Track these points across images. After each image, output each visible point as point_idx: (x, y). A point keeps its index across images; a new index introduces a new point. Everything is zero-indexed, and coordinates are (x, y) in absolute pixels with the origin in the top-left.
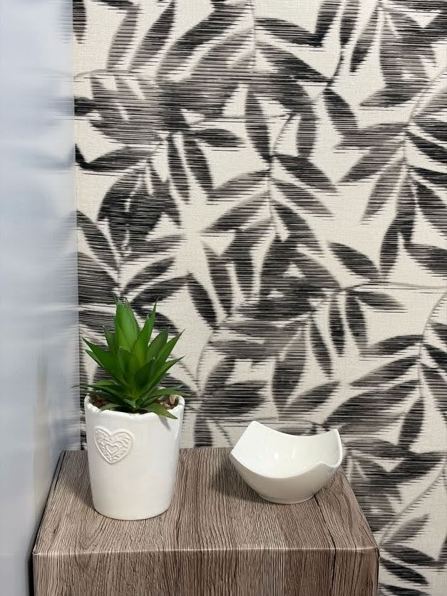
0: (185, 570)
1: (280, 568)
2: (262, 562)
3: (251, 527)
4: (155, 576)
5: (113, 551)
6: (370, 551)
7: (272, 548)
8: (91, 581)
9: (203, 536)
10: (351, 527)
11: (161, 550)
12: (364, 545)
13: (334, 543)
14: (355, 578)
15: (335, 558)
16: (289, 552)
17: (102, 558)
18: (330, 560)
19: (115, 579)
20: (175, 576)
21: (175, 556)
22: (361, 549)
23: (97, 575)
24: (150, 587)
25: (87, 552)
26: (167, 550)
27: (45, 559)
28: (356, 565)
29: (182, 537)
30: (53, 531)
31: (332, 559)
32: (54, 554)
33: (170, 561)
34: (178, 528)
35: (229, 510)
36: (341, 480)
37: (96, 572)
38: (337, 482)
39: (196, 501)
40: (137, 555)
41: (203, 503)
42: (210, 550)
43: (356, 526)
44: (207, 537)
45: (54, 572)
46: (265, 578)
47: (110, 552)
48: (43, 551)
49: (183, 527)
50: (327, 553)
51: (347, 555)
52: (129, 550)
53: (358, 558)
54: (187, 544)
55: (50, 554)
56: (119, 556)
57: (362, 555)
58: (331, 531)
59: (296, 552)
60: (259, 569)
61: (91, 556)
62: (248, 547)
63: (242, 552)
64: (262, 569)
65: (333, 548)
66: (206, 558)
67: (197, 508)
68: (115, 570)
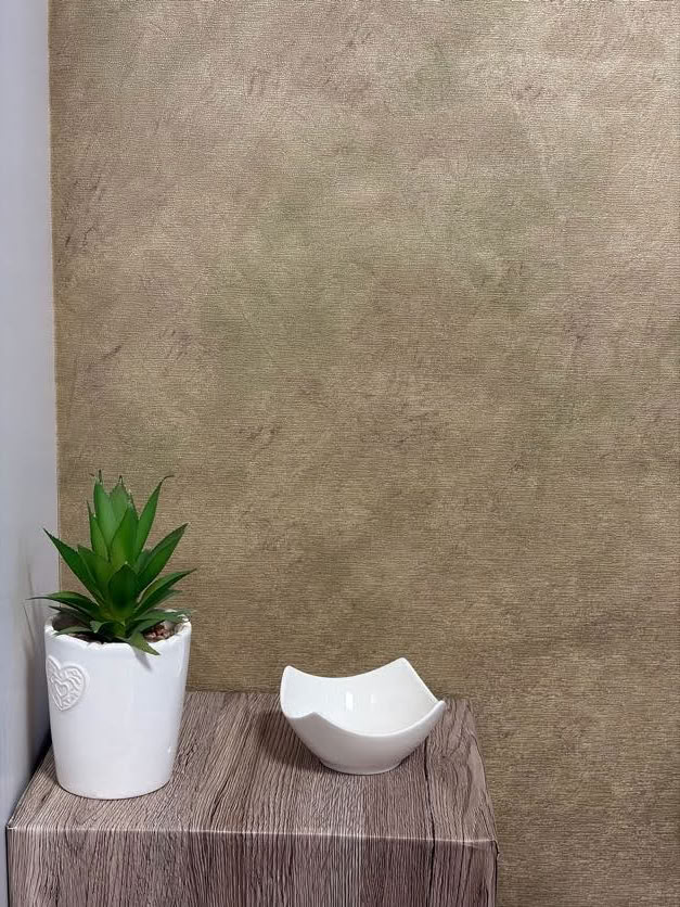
0: (219, 860)
1: (356, 863)
2: (328, 854)
3: (321, 805)
4: (177, 867)
5: (118, 830)
6: (483, 844)
7: (343, 834)
8: (86, 870)
9: (250, 814)
10: (464, 811)
11: (185, 830)
12: (477, 836)
13: (433, 831)
14: (463, 884)
15: (433, 853)
16: (368, 841)
17: (103, 838)
18: (427, 855)
19: (121, 868)
20: (204, 868)
21: (205, 839)
22: (470, 841)
23: (95, 861)
24: (170, 883)
25: (83, 829)
26: (193, 830)
27: (23, 835)
28: (464, 866)
29: (219, 815)
30: (41, 798)
31: (429, 854)
32: (36, 829)
33: (198, 847)
34: (217, 802)
35: (297, 780)
36: (468, 747)
37: (93, 856)
38: (463, 749)
39: (254, 765)
40: (150, 836)
41: (264, 768)
42: (254, 833)
43: (472, 810)
44: (255, 816)
45: (35, 854)
46: (334, 877)
47: (113, 830)
48: (21, 824)
49: (225, 801)
50: (421, 846)
51: (450, 849)
52: (141, 828)
53: (467, 855)
54: (225, 823)
55: (30, 829)
56: (126, 836)
57: (472, 850)
58: (436, 816)
59: (378, 842)
60: (325, 864)
61: (86, 833)
62: (309, 832)
63: (300, 837)
64: (329, 863)
65: (430, 839)
66: (248, 844)
67: (252, 775)
68: (121, 857)
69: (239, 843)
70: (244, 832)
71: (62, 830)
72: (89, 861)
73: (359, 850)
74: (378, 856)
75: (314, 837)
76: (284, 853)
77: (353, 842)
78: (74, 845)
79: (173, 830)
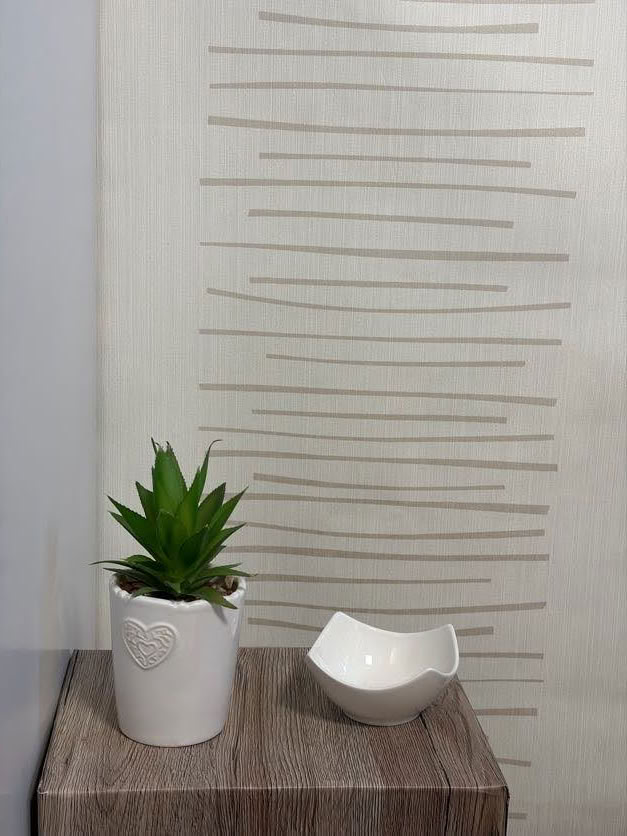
0: (246, 815)
1: (375, 814)
5: (148, 790)
6: (496, 790)
7: (364, 786)
9: (270, 769)
10: (470, 758)
11: (213, 788)
12: (488, 782)
13: (448, 780)
14: (476, 827)
15: (449, 800)
16: (388, 791)
17: (133, 798)
18: (442, 801)
19: (149, 828)
20: (230, 823)
21: (232, 796)
22: (484, 788)
23: (125, 822)
25: (113, 791)
26: (221, 788)
27: (55, 799)
28: (478, 810)
29: (241, 770)
30: (64, 761)
31: (444, 801)
32: (68, 792)
33: (225, 802)
34: (235, 758)
35: (305, 733)
37: (123, 817)
38: (451, 696)
39: (259, 719)
40: (180, 794)
41: (269, 724)
42: (279, 788)
44: (276, 771)
45: (67, 816)
46: (354, 826)
47: (143, 790)
48: (52, 789)
49: (242, 758)
50: (438, 793)
51: (465, 795)
52: (170, 788)
53: (481, 800)
54: (248, 779)
55: (61, 792)
56: (156, 795)
57: (485, 795)
58: (444, 763)
59: (397, 792)
60: (346, 815)
61: (117, 795)
62: (331, 785)
63: (323, 791)
64: (350, 814)
65: (446, 787)
66: (274, 798)
67: (261, 731)
68: (150, 815)
69: (265, 799)
70: (269, 788)
71: (91, 792)
72: (119, 822)
73: (379, 800)
74: (397, 804)
75: (337, 790)
76: (307, 805)
77: (373, 793)
78: (103, 806)
79: (201, 788)
